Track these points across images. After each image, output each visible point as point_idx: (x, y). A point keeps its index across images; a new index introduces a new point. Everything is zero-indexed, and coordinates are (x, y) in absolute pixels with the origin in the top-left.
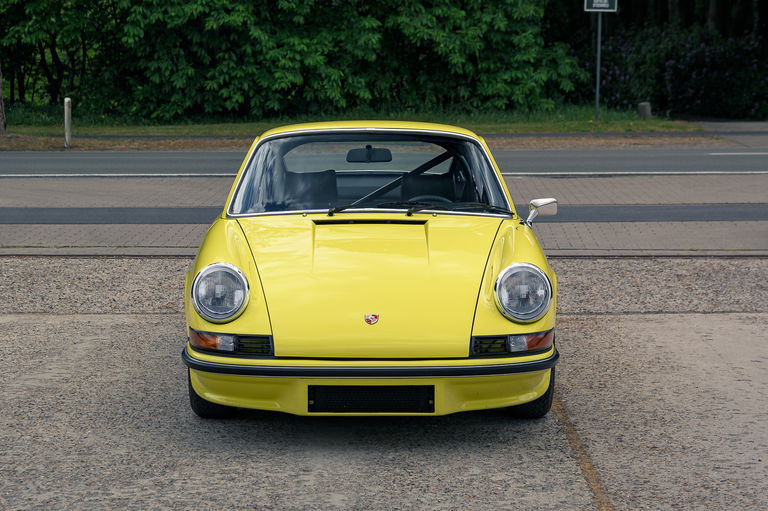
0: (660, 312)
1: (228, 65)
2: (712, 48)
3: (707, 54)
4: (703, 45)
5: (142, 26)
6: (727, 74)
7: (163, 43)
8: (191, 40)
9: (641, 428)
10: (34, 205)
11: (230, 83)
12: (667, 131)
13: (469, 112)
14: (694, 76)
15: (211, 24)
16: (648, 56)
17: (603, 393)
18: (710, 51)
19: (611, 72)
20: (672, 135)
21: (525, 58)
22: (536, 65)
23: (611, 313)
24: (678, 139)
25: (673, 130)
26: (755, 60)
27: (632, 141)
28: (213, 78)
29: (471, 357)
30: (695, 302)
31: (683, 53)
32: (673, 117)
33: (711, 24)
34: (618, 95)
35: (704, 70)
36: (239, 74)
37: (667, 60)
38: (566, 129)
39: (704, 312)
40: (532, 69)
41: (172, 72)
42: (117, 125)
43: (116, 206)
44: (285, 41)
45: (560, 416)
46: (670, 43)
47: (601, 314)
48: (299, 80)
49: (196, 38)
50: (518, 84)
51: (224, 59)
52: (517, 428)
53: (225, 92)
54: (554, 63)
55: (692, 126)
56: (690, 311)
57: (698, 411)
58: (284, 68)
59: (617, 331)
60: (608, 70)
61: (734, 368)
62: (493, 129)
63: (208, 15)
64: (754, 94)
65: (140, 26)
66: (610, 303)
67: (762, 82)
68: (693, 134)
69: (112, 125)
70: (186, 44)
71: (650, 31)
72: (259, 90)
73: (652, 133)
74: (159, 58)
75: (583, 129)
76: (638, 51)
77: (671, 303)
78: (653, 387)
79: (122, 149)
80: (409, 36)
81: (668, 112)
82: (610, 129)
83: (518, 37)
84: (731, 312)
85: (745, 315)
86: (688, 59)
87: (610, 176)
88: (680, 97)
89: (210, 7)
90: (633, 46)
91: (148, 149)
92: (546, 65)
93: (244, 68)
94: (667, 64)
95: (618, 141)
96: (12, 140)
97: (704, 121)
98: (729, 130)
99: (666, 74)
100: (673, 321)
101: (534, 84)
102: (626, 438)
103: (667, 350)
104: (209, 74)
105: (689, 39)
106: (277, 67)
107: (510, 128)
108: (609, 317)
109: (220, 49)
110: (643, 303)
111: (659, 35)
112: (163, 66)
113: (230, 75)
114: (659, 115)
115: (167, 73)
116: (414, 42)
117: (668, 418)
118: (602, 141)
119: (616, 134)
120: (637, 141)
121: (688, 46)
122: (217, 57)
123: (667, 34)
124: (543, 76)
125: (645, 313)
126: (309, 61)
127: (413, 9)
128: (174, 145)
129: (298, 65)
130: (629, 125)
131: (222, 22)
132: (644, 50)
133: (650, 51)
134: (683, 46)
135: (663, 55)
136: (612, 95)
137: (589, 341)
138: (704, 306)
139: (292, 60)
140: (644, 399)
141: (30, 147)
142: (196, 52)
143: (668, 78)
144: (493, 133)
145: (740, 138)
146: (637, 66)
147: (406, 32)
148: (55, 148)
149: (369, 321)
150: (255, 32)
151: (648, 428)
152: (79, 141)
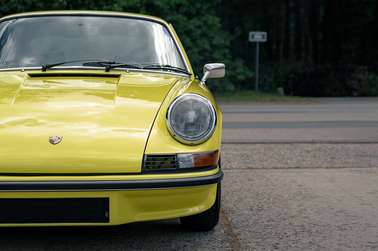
0: (298, 168)
9: (292, 238)
17: (260, 213)
23: (266, 169)
29: (143, 172)
30: (320, 163)
39: (327, 168)
45: (226, 229)
47: (259, 169)
52: (189, 238)
54: (235, 68)
56: (318, 167)
57: (337, 225)
59: (270, 177)
61: (357, 197)
66: (265, 163)
77: (304, 163)
78: (298, 209)
83: (216, 54)
84: (344, 167)
85: (353, 169)
100: (307, 172)
102: (281, 246)
103: (306, 187)
108: (264, 170)
110: (286, 163)
117: (314, 230)
125: (288, 168)
137: (251, 182)
138: (326, 165)
140: (292, 217)
149: (52, 142)
151: (298, 238)
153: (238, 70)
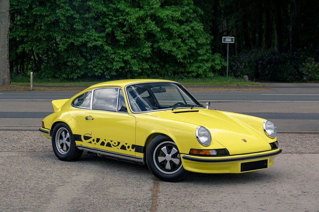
1: (96, 60)
2: (275, 56)
3: (273, 58)
4: (272, 56)
5: (66, 45)
6: (279, 66)
7: (73, 52)
8: (83, 50)
10: (5, 111)
11: (97, 67)
12: (252, 86)
13: (182, 78)
14: (269, 67)
15: (89, 45)
16: (253, 59)
18: (275, 58)
19: (236, 65)
20: (253, 87)
21: (203, 58)
22: (207, 61)
24: (254, 89)
25: (254, 86)
26: (289, 61)
27: (238, 89)
28: (91, 64)
31: (265, 58)
32: (256, 81)
33: (276, 48)
34: (239, 73)
35: (272, 64)
36: (101, 63)
37: (259, 61)
38: (216, 85)
40: (205, 62)
41: (77, 61)
42: (55, 82)
43: (35, 111)
44: (117, 51)
46: (261, 55)
48: (123, 65)
49: (84, 50)
50: (201, 68)
51: (95, 58)
53: (95, 69)
54: (214, 60)
55: (261, 84)
58: (116, 61)
60: (236, 64)
62: (189, 85)
63: (89, 42)
64: (289, 73)
65: (65, 45)
67: (292, 69)
68: (261, 87)
69: (53, 82)
70: (81, 52)
71: (254, 50)
72: (107, 69)
73: (247, 87)
74: (71, 57)
75: (221, 85)
76: (249, 57)
79: (51, 91)
80: (163, 50)
81: (254, 80)
82: (231, 85)
83: (200, 51)
86: (266, 60)
87: (222, 102)
88: (264, 74)
89: (89, 39)
90: (247, 56)
91: (61, 91)
92: (211, 61)
93: (102, 61)
94: (259, 62)
95: (233, 89)
96: (12, 87)
97: (267, 82)
98: (274, 86)
99: (259, 66)
101: (206, 68)
104: (89, 63)
105: (268, 53)
106: (114, 61)
107: (195, 84)
109: (94, 54)
111: (257, 52)
112: (74, 59)
113: (97, 63)
114: (251, 80)
115: (75, 62)
116: (165, 52)
118: (227, 89)
119: (233, 87)
120: (239, 90)
121: (267, 56)
122: (93, 57)
123: (260, 51)
124: (209, 65)
126: (125, 58)
127: (164, 41)
128: (71, 89)
129: (121, 60)
130: (238, 84)
131: (93, 44)
132: (251, 57)
133: (254, 57)
134: (265, 56)
135: (258, 59)
136: (237, 73)
139: (119, 58)
141: (18, 90)
142: (85, 55)
143: (259, 67)
144: (189, 86)
145: (277, 89)
146: (249, 63)
147: (162, 48)
148: (27, 90)
150: (106, 48)
152: (36, 88)
153: (216, 62)
